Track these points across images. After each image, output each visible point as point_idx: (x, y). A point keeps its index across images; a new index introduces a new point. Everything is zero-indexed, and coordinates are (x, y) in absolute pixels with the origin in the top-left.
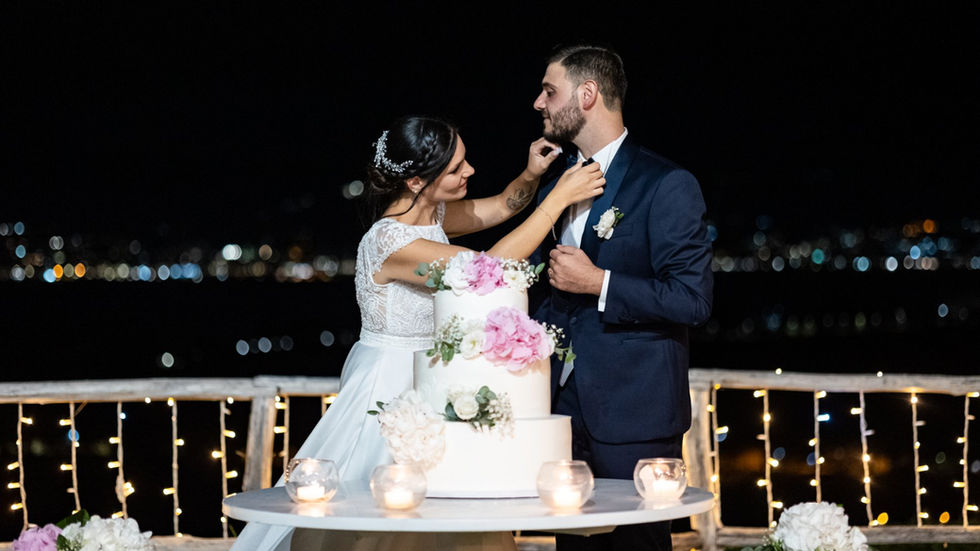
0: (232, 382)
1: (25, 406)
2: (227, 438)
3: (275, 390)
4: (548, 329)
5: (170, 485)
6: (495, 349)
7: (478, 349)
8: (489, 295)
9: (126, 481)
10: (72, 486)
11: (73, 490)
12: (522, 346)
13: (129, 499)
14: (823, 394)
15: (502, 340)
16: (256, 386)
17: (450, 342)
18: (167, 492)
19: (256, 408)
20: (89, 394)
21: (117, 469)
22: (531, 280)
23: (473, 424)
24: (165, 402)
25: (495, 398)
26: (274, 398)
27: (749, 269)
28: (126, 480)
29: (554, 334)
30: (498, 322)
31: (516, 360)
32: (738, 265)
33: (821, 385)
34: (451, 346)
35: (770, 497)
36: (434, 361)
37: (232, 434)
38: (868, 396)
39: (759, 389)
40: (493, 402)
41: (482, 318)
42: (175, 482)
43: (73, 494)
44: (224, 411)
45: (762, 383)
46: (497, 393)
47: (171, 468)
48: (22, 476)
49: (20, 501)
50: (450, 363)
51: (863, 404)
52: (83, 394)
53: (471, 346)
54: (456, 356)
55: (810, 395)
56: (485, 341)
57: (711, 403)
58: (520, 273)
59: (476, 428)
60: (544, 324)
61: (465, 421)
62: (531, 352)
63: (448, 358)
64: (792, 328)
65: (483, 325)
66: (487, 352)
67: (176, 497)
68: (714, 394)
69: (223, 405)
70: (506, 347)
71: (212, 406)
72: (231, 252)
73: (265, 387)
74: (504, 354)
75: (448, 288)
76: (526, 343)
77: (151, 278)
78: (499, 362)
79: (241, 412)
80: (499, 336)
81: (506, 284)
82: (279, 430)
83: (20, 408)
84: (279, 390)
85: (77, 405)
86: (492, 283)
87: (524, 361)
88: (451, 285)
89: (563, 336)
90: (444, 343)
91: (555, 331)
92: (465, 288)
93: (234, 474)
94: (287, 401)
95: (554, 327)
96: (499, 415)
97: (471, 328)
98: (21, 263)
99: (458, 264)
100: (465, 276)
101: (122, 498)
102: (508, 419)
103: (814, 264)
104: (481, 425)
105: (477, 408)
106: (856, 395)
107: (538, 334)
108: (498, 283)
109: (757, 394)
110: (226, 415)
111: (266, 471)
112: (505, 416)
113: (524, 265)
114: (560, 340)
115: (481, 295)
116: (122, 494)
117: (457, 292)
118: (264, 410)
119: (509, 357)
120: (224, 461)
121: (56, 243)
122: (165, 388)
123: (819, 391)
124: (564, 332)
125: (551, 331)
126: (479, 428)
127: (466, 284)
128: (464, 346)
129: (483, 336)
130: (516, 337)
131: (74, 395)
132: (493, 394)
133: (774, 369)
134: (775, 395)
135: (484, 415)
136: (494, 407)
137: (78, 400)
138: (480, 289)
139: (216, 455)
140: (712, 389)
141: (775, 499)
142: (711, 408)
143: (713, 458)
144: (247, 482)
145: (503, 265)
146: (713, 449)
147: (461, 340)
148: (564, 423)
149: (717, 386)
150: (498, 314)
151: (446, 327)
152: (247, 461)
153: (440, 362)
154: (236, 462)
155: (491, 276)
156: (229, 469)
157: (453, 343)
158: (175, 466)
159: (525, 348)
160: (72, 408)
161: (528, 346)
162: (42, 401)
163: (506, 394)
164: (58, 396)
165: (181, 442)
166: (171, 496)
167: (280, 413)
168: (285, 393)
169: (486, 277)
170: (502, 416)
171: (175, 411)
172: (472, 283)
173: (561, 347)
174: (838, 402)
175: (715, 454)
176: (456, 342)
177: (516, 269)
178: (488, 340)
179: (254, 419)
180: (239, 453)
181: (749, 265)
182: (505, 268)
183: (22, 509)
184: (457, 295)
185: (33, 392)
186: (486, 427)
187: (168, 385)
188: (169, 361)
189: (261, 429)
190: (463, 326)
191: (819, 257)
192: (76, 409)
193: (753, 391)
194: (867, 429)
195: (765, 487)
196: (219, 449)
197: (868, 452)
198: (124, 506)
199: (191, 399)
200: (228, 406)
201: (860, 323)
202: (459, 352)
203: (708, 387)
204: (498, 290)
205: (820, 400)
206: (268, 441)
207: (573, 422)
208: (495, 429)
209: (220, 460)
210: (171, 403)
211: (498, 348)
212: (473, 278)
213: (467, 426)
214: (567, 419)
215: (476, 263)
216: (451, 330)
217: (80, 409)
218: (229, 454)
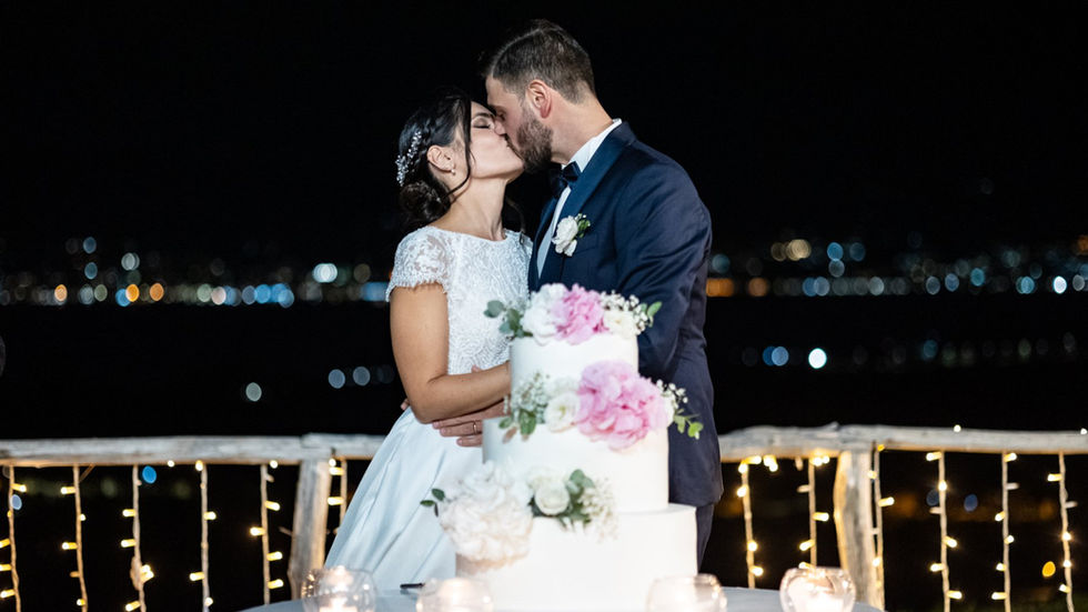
0: (276, 441)
1: (17, 470)
2: (270, 512)
3: (329, 451)
4: (665, 389)
5: (199, 569)
6: (591, 419)
7: (569, 418)
8: (583, 344)
9: (143, 564)
10: (76, 569)
11: (78, 574)
12: (628, 414)
13: (147, 585)
14: (1013, 457)
15: (602, 406)
16: (305, 447)
17: (530, 408)
18: (194, 577)
19: (305, 474)
20: (97, 455)
21: (132, 548)
22: (642, 324)
23: (562, 521)
24: (192, 466)
25: (594, 486)
26: (327, 460)
27: (901, 292)
28: (144, 562)
29: (673, 397)
30: (596, 381)
31: (621, 433)
32: (887, 286)
33: (1009, 445)
34: (532, 415)
35: (946, 585)
36: (510, 434)
37: (275, 506)
38: (1068, 458)
39: (932, 452)
40: (589, 491)
41: (575, 376)
42: (205, 566)
43: (77, 579)
44: (266, 477)
45: (936, 442)
46: (594, 479)
47: (199, 549)
48: (14, 556)
49: (11, 587)
50: (533, 437)
51: (1063, 469)
52: (89, 455)
53: (559, 414)
54: (539, 428)
55: (997, 457)
56: (577, 409)
57: (873, 467)
58: (626, 313)
59: (564, 525)
60: (660, 383)
61: (551, 516)
62: (641, 422)
63: (528, 430)
64: (949, 357)
65: (576, 386)
66: (583, 421)
67: (205, 584)
68: (877, 457)
69: (264, 471)
70: (608, 415)
71: (251, 471)
72: (326, 273)
73: (316, 447)
74: (604, 426)
75: (529, 334)
76: (633, 410)
77: (236, 302)
78: (596, 436)
79: (287, 478)
80: (597, 401)
81: (607, 329)
82: (334, 501)
83: (12, 473)
84: (334, 451)
85: (82, 469)
86: (589, 328)
87: (631, 435)
88: (532, 331)
89: (685, 400)
90: (522, 411)
91: (674, 392)
92: (551, 335)
93: (278, 556)
94: (344, 465)
95: (672, 386)
96: (597, 509)
97: (559, 390)
98: (93, 284)
99: (542, 302)
100: (551, 318)
101: (139, 586)
102: (609, 514)
103: (973, 286)
104: (572, 522)
105: (566, 500)
106: (1055, 457)
107: (651, 398)
108: (596, 329)
109: (930, 457)
110: (268, 483)
111: (317, 552)
112: (606, 510)
113: (633, 304)
114: (681, 405)
115: (573, 344)
116: (139, 580)
117: (542, 341)
118: (315, 476)
119: (611, 429)
120: (265, 540)
121: (130, 262)
122: (192, 450)
123: (1008, 453)
124: (687, 394)
125: (669, 392)
126: (569, 526)
127: (552, 329)
128: (550, 414)
129: (575, 400)
130: (621, 403)
131: (79, 457)
132: (590, 480)
133: (952, 426)
134: (953, 458)
135: (575, 509)
136: (591, 496)
137: (83, 463)
138: (572, 338)
139: (255, 531)
140: (873, 451)
141: (952, 588)
142: (874, 475)
143: (875, 537)
144: (293, 566)
145: (603, 304)
146: (875, 525)
147: (545, 406)
148: (686, 516)
149: (881, 448)
150: (595, 371)
151: (526, 388)
152: (294, 541)
153: (518, 436)
154: (281, 541)
155: (587, 318)
156: (272, 550)
157: (535, 410)
158: (205, 545)
159: (633, 417)
160: (76, 473)
161: (637, 415)
162: (38, 464)
163: (607, 479)
164: (58, 457)
165: (212, 516)
166: (200, 582)
167: (336, 480)
168: (341, 456)
169: (581, 319)
170: (601, 510)
171: (204, 478)
172: (561, 328)
173: (682, 414)
174: (1032, 468)
175: (878, 531)
176: (539, 409)
177: (621, 308)
178: (582, 407)
179: (303, 487)
180: (284, 530)
181: (900, 287)
182: (608, 308)
183: (13, 597)
184: (541, 345)
185: (27, 453)
186: (579, 524)
187: (195, 444)
188: (256, 394)
189: (311, 501)
190: (549, 386)
191: (978, 277)
192: (81, 474)
193: (925, 453)
194: (1068, 500)
195: (940, 572)
196: (260, 525)
197: (1069, 530)
198: (142, 595)
199: (223, 462)
200: (270, 471)
201: (1024, 351)
202: (543, 422)
203: (870, 447)
204: (598, 337)
205: (1009, 463)
206: (320, 516)
207: (698, 515)
208: (592, 527)
209: (260, 538)
210: (200, 467)
211: (596, 417)
212: (562, 321)
213: (553, 523)
214: (692, 511)
215: (566, 300)
216: (533, 392)
217: (87, 473)
218: (272, 531)
